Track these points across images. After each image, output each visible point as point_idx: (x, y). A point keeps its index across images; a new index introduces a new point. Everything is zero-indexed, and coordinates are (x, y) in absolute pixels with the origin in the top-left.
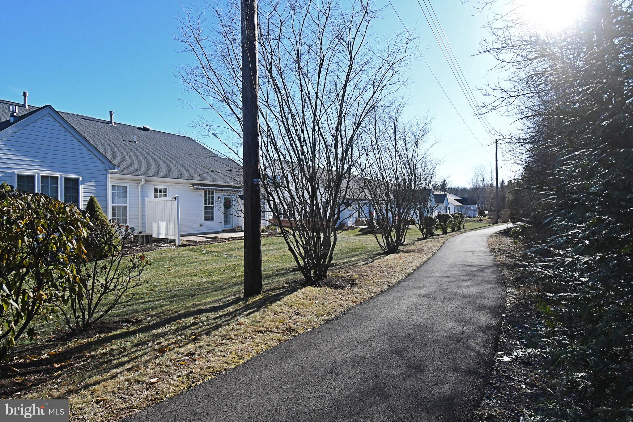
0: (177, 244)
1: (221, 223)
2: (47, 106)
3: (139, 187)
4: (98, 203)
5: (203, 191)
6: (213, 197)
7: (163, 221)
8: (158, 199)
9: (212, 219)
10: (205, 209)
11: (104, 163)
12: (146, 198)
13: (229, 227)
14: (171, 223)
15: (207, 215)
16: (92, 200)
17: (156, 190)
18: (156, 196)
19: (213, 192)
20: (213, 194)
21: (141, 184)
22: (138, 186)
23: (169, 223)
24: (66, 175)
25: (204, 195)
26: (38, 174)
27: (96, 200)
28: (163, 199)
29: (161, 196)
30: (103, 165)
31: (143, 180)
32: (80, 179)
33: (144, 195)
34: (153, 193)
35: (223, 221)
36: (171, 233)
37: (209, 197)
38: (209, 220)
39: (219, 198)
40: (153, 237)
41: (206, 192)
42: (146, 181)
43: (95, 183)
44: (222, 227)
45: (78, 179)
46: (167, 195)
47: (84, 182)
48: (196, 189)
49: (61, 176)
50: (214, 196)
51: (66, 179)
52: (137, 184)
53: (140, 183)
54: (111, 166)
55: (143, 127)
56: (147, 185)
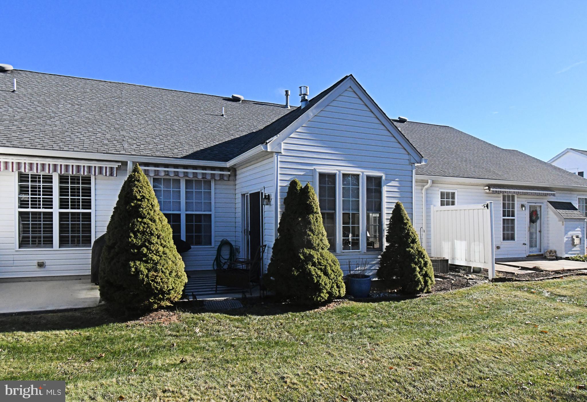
0: (490, 277)
1: (524, 244)
2: (347, 77)
3: (424, 191)
4: (406, 212)
5: (501, 195)
6: (513, 205)
7: (461, 240)
8: (446, 207)
9: (513, 238)
10: (504, 223)
11: (409, 154)
12: (432, 206)
13: (535, 251)
14: (477, 243)
15: (506, 232)
16: (398, 206)
17: (442, 194)
18: (442, 204)
19: (513, 197)
20: (513, 200)
21: (426, 187)
22: (422, 190)
23: (472, 244)
24: (369, 172)
25: (502, 202)
26: (339, 171)
27: (403, 207)
28: (450, 207)
29: (448, 204)
30: (407, 157)
31: (429, 181)
32: (384, 178)
33: (428, 203)
34: (439, 200)
35: (527, 242)
36: (477, 258)
37: (509, 204)
38: (508, 239)
39: (523, 206)
40: (450, 262)
41: (504, 197)
42: (433, 182)
43: (400, 184)
44: (526, 251)
45: (380, 178)
46: (456, 203)
47: (388, 181)
48: (494, 192)
49: (364, 173)
50: (516, 202)
51: (369, 178)
52: (420, 188)
53: (424, 186)
54: (417, 159)
55: (399, 118)
56: (434, 188)
